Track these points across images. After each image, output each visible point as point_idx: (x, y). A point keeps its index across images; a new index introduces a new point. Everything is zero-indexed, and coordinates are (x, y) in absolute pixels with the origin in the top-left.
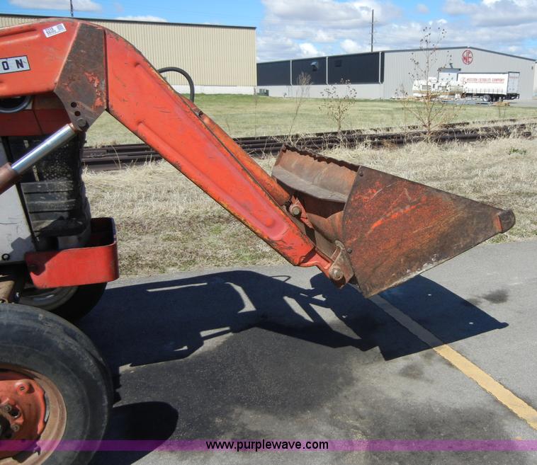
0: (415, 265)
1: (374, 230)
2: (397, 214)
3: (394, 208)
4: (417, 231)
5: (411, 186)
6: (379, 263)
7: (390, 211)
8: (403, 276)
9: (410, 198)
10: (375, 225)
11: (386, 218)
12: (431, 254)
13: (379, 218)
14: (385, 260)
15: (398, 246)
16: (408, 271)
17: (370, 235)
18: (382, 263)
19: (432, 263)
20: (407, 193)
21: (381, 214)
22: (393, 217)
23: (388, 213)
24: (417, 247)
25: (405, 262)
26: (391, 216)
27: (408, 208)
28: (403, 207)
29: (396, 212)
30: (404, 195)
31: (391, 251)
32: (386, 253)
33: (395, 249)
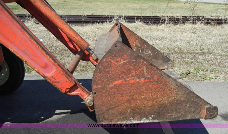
0: (137, 116)
1: (115, 85)
2: (134, 81)
3: (133, 76)
4: (144, 96)
5: (149, 66)
7: (130, 77)
9: (146, 74)
10: (116, 82)
11: (125, 81)
12: (150, 114)
13: (120, 79)
14: (117, 107)
15: (128, 101)
16: (131, 118)
17: (111, 88)
18: (115, 108)
19: (149, 119)
20: (145, 69)
21: (122, 77)
22: (130, 82)
23: (127, 78)
24: (142, 106)
25: (130, 112)
27: (142, 79)
28: (139, 78)
29: (133, 79)
30: (143, 70)
31: (123, 103)
32: (119, 102)
33: (126, 102)
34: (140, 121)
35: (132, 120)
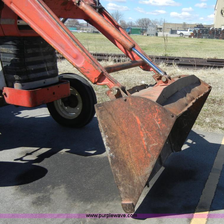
0: (110, 141)
1: (135, 118)
2: (143, 135)
3: (147, 134)
4: (130, 147)
6: (114, 118)
7: (145, 131)
8: (105, 132)
9: (151, 146)
10: (138, 120)
11: (141, 127)
12: (115, 153)
13: (142, 122)
14: (115, 122)
15: (123, 132)
17: (132, 115)
20: (155, 144)
21: (144, 124)
23: (144, 129)
24: (121, 145)
25: (113, 135)
26: (142, 130)
27: (145, 143)
28: (147, 140)
29: (144, 135)
30: (154, 142)
31: (120, 127)
32: (120, 124)
33: (121, 130)
34: (107, 145)
35: (106, 137)
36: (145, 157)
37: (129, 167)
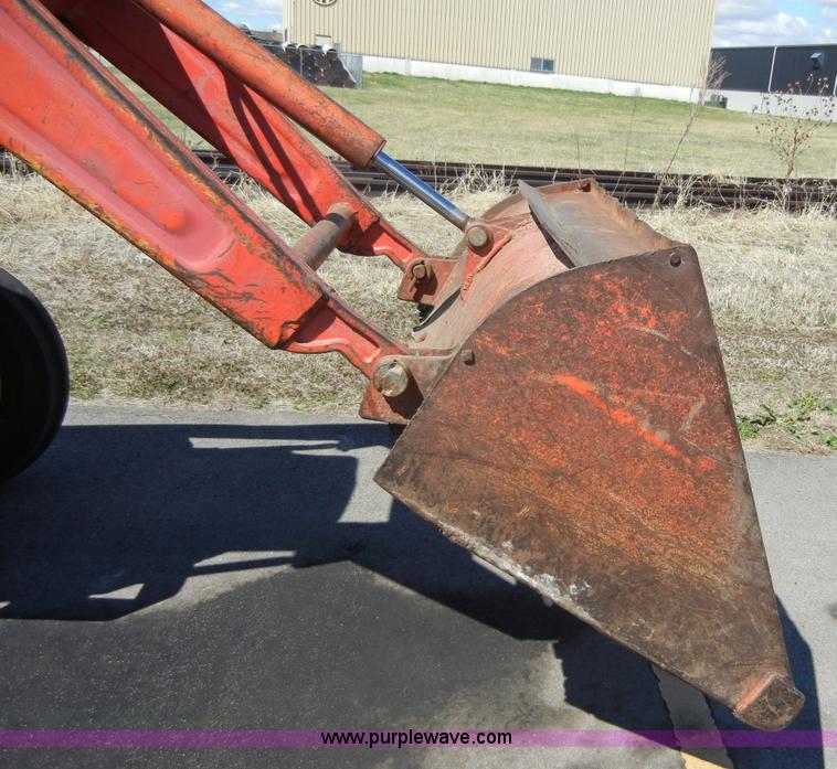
0: (532, 552)
1: (556, 387)
2: (630, 419)
3: (640, 400)
4: (617, 499)
5: (719, 409)
6: (484, 456)
7: (628, 397)
8: (489, 539)
9: (687, 426)
10: (571, 382)
11: (603, 397)
12: (583, 573)
13: (592, 379)
14: (498, 467)
15: (552, 475)
16: (509, 546)
17: (537, 385)
18: (486, 463)
19: (564, 591)
20: (696, 409)
21: (606, 378)
23: (619, 393)
24: (580, 527)
25: (525, 519)
26: (614, 406)
27: (662, 436)
28: (656, 422)
29: (633, 412)
30: (687, 407)
31: (529, 467)
32: (519, 457)
33: (542, 474)
34: (532, 575)
35: (505, 550)
36: (698, 482)
37: (669, 569)
